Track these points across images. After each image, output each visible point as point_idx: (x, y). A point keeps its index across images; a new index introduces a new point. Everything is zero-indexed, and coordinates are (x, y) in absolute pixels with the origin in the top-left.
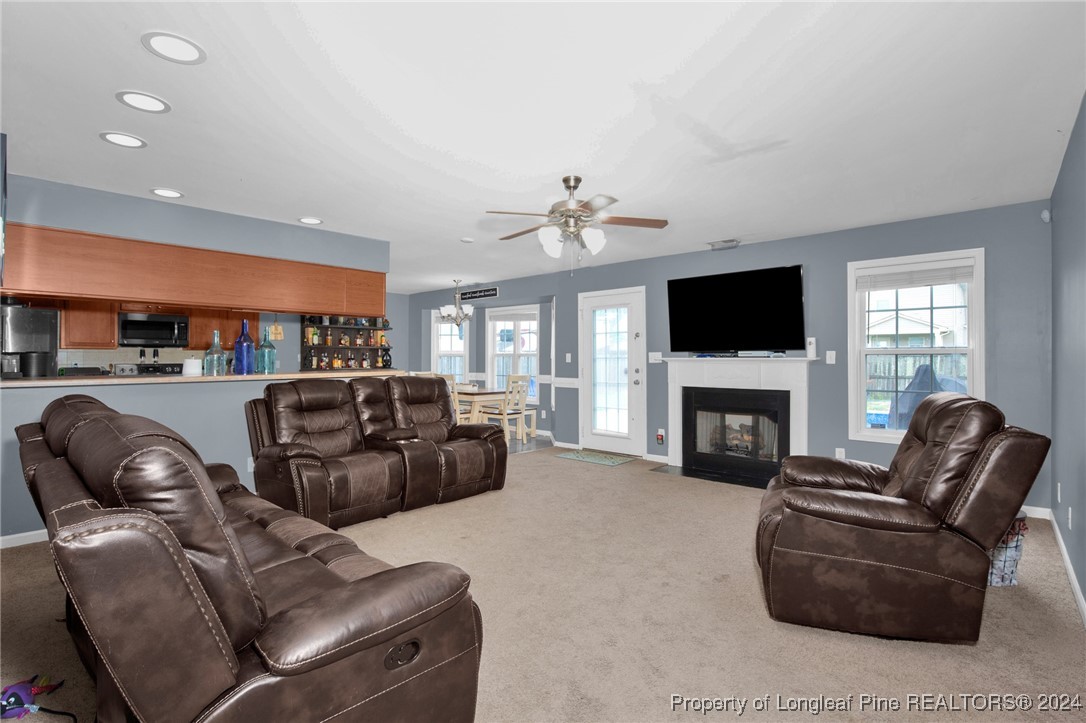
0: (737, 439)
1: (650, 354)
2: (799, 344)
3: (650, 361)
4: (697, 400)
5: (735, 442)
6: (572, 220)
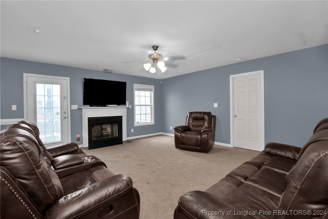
0: (105, 133)
1: (72, 105)
2: (124, 103)
3: (72, 109)
4: (93, 122)
5: (105, 134)
6: (155, 60)
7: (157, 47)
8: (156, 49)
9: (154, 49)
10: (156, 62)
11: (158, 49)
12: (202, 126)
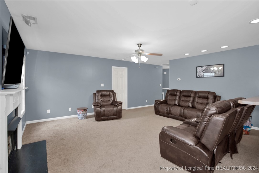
6: (140, 54)
7: (141, 45)
8: (140, 46)
9: (139, 46)
10: (140, 56)
11: (142, 46)
12: (110, 100)
